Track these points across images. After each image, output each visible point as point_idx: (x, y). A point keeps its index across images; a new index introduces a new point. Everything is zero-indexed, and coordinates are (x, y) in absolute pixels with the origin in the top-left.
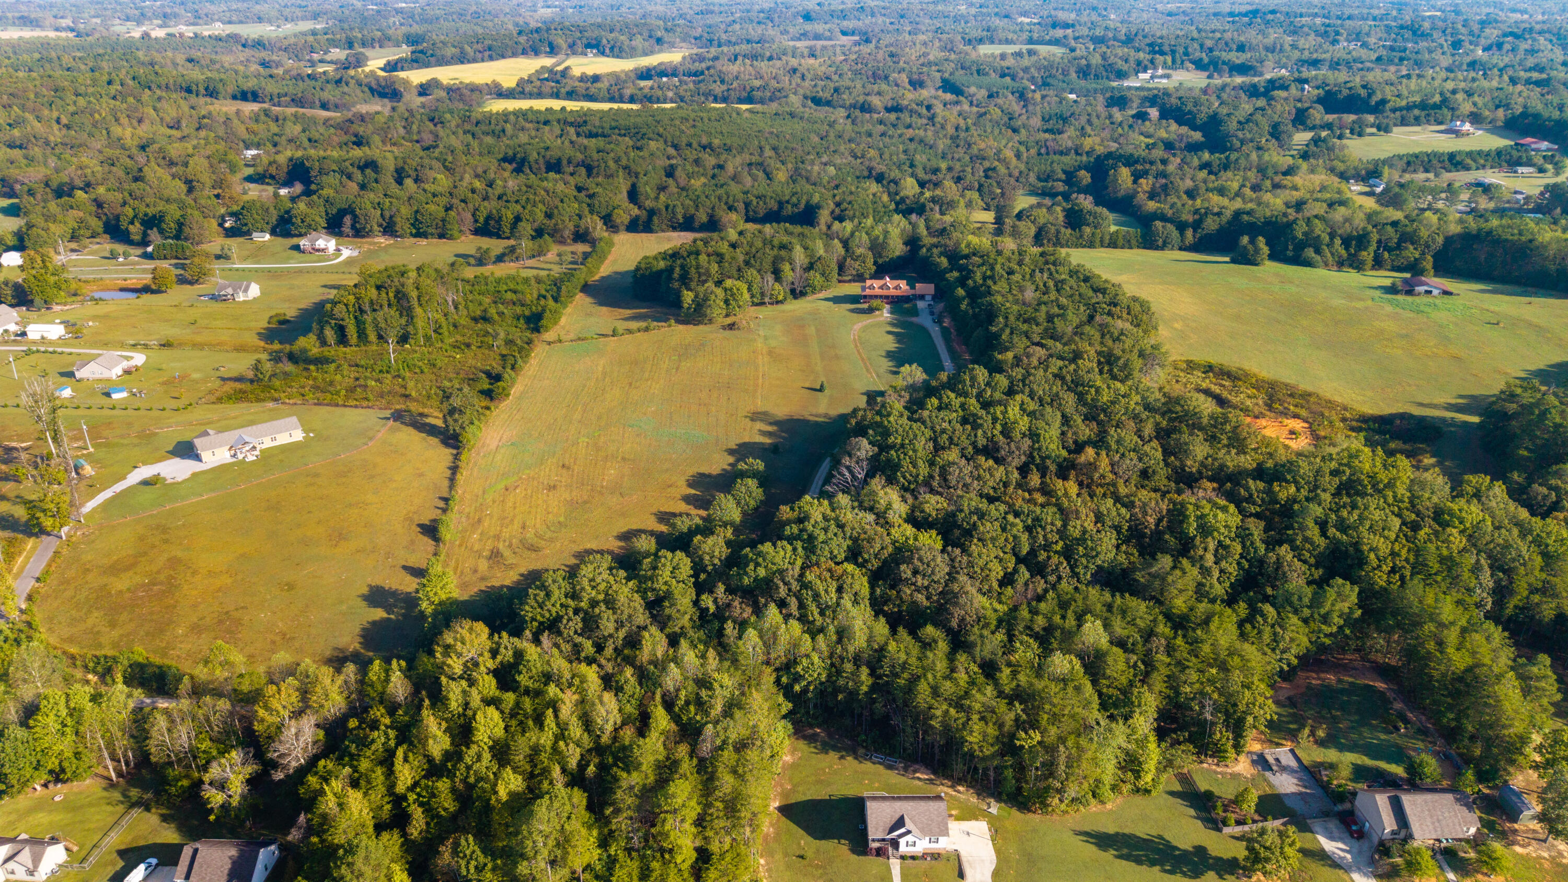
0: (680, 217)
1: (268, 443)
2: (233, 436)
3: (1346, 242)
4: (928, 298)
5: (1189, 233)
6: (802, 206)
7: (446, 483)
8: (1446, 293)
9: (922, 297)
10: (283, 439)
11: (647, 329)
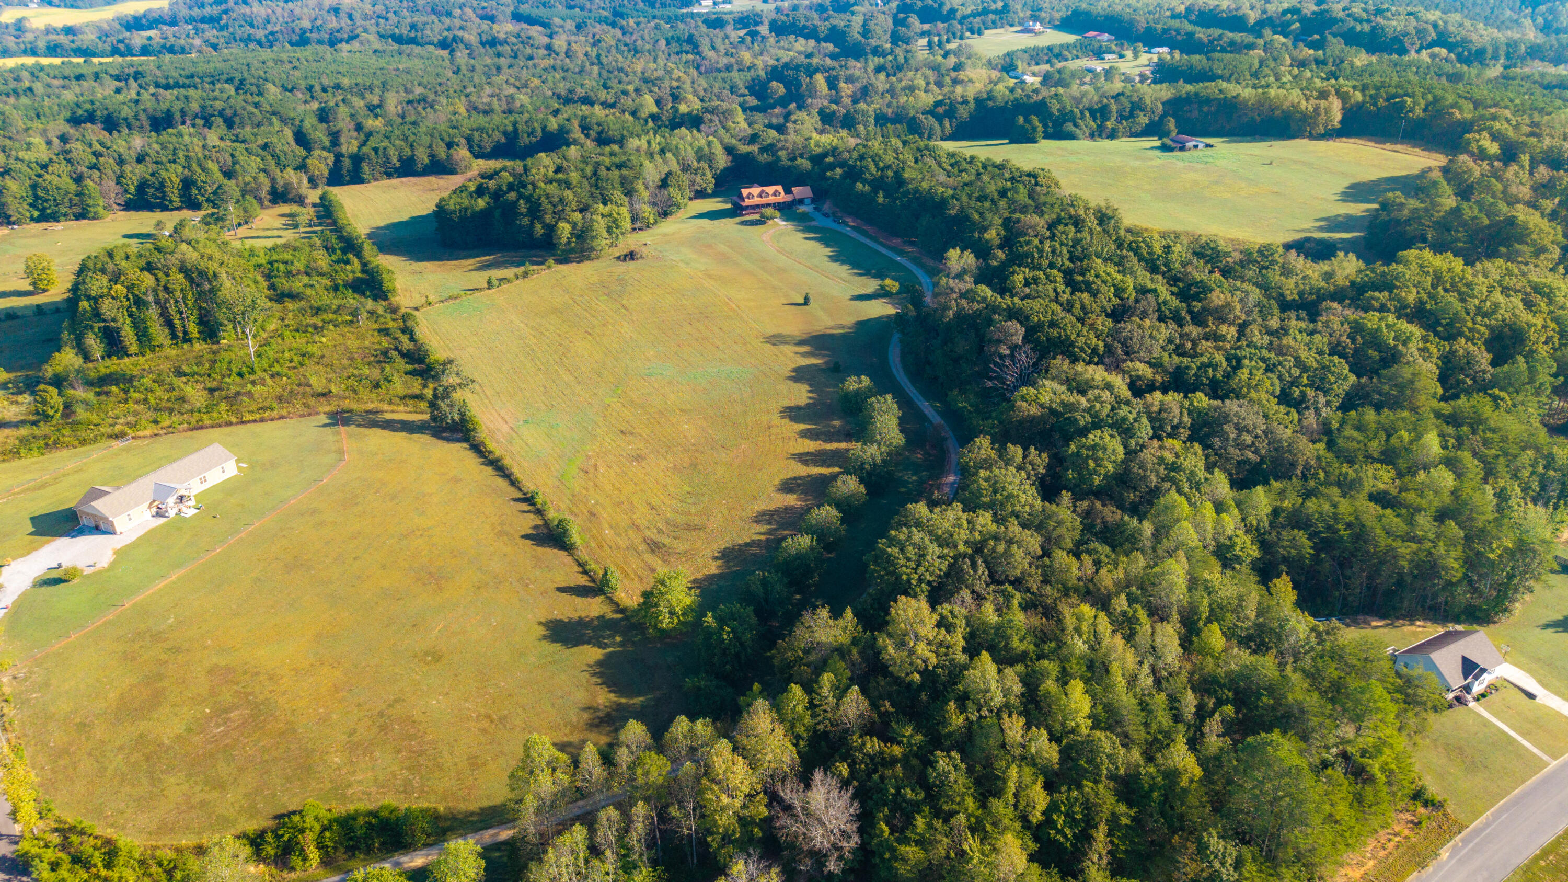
0: (394, 159)
1: (196, 487)
2: (145, 486)
3: (1093, 113)
4: (807, 201)
5: (947, 123)
6: (539, 133)
7: (502, 483)
8: (1208, 146)
9: (801, 202)
10: (215, 477)
11: (526, 275)
